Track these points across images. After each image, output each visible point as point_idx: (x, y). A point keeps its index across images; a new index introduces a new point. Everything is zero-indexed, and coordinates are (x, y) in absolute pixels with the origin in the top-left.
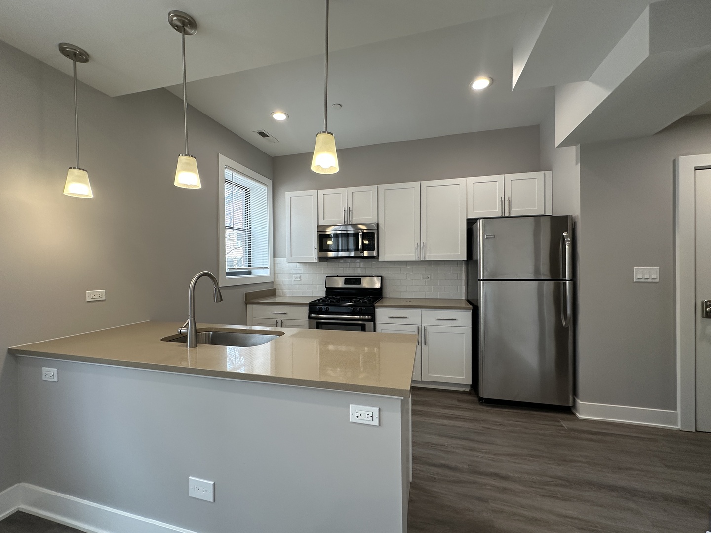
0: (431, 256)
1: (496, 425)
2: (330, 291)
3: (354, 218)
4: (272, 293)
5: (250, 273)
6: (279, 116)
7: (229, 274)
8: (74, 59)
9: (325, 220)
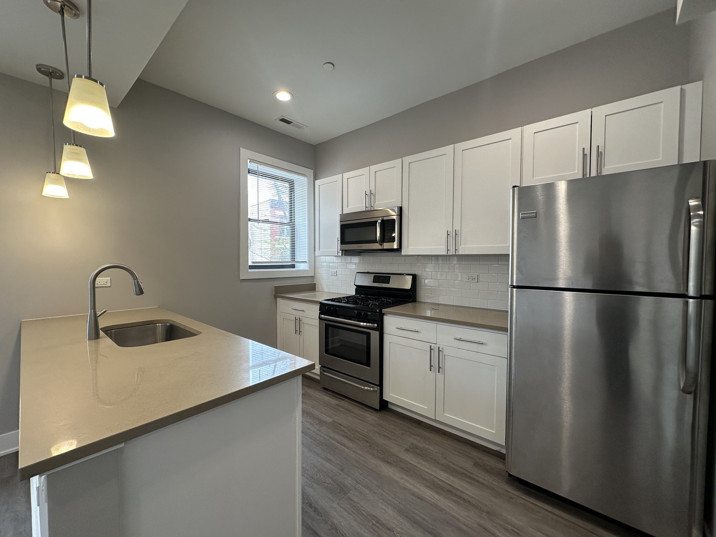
0: (466, 248)
1: (506, 529)
2: (359, 289)
3: (376, 203)
4: (312, 287)
5: (293, 266)
6: (283, 96)
7: (251, 267)
8: (50, 76)
9: (349, 207)
